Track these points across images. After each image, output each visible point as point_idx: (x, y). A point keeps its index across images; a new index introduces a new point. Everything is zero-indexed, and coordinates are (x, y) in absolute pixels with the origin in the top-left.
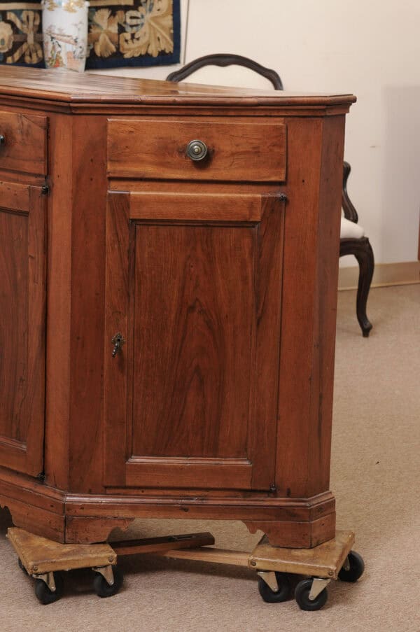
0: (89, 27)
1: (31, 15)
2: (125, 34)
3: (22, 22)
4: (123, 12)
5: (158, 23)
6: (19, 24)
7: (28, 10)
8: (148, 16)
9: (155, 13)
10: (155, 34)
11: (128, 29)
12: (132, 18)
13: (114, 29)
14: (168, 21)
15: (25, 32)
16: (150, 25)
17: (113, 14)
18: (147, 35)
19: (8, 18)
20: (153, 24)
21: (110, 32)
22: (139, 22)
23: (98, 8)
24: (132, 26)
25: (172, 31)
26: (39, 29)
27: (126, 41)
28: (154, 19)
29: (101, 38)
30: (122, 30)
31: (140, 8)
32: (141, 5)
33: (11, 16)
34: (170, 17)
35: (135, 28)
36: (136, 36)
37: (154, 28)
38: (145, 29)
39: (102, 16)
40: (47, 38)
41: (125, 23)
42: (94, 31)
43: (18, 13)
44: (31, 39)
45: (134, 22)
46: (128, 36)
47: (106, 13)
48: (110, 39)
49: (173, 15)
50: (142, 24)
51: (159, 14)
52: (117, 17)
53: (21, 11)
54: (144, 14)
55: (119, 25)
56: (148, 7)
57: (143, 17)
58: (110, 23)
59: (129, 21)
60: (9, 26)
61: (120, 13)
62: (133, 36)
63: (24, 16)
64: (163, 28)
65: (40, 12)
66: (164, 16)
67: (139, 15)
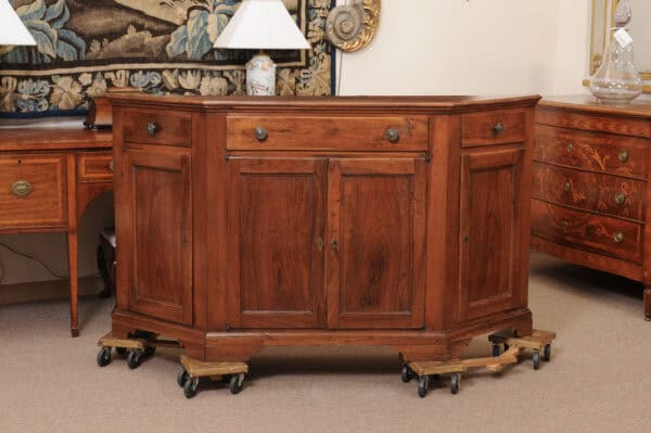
0: (277, 80)
1: (239, 73)
3: (234, 77)
5: (321, 77)
6: (231, 79)
7: (238, 70)
8: (314, 73)
9: (319, 70)
10: (319, 84)
11: (302, 81)
12: (304, 74)
13: (293, 81)
14: (328, 76)
15: (235, 84)
16: (316, 78)
17: (292, 71)
18: (314, 85)
19: (224, 75)
20: (318, 77)
21: (290, 83)
22: (309, 76)
23: (283, 68)
24: (304, 79)
25: (330, 82)
26: (244, 82)
27: (301, 88)
28: (318, 74)
29: (284, 87)
30: (297, 81)
31: (310, 68)
32: (310, 66)
33: (227, 74)
34: (330, 73)
35: (306, 80)
36: (307, 85)
37: (319, 80)
38: (313, 81)
39: (285, 73)
40: (249, 87)
41: (300, 77)
42: (280, 83)
43: (231, 72)
44: (239, 88)
45: (306, 76)
46: (301, 85)
47: (287, 71)
48: (290, 87)
49: (331, 71)
50: (311, 78)
51: (322, 71)
52: (295, 74)
53: (233, 70)
54: (312, 71)
55: (296, 79)
56: (315, 66)
57: (311, 73)
58: (290, 77)
59: (302, 76)
60: (225, 80)
61: (297, 71)
62: (305, 85)
63: (234, 74)
64: (325, 80)
65: (245, 71)
66: (325, 72)
67: (309, 72)
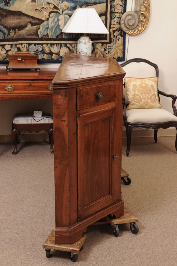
0: (94, 49)
1: (75, 45)
2: (106, 51)
3: (72, 47)
4: (106, 44)
5: (118, 48)
6: (71, 48)
7: (74, 43)
8: (114, 46)
9: (117, 45)
10: (116, 51)
11: (107, 50)
12: (109, 46)
13: (103, 50)
14: (121, 47)
15: (73, 50)
16: (115, 49)
17: (103, 45)
18: (114, 52)
19: (67, 46)
20: (116, 48)
21: (101, 51)
22: (111, 47)
23: (97, 43)
24: (108, 49)
25: (122, 51)
27: (107, 54)
29: (98, 53)
30: (105, 50)
31: (111, 43)
32: (112, 42)
33: (68, 45)
34: (122, 46)
35: (109, 50)
36: (110, 52)
37: (116, 50)
38: (113, 50)
39: (99, 46)
40: (78, 52)
41: (106, 48)
42: (96, 50)
43: (71, 44)
45: (109, 48)
46: (107, 52)
47: (100, 45)
48: (101, 53)
49: (123, 45)
50: (112, 48)
51: (118, 45)
52: (104, 46)
53: (72, 44)
54: (113, 45)
55: (104, 48)
56: (114, 43)
57: (112, 46)
58: (101, 48)
59: (107, 47)
60: (67, 48)
61: (105, 45)
62: (109, 52)
63: (73, 45)
64: (120, 50)
65: (77, 44)
66: (120, 46)
67: (111, 45)
